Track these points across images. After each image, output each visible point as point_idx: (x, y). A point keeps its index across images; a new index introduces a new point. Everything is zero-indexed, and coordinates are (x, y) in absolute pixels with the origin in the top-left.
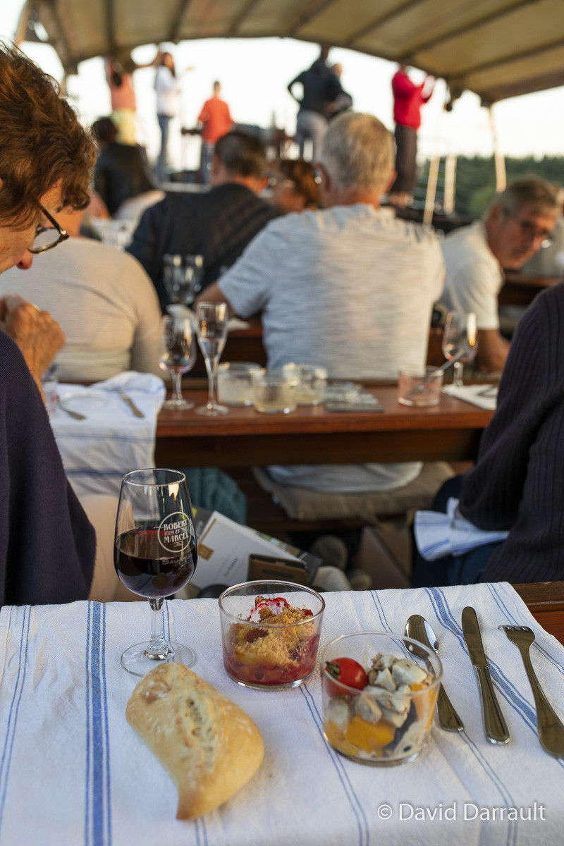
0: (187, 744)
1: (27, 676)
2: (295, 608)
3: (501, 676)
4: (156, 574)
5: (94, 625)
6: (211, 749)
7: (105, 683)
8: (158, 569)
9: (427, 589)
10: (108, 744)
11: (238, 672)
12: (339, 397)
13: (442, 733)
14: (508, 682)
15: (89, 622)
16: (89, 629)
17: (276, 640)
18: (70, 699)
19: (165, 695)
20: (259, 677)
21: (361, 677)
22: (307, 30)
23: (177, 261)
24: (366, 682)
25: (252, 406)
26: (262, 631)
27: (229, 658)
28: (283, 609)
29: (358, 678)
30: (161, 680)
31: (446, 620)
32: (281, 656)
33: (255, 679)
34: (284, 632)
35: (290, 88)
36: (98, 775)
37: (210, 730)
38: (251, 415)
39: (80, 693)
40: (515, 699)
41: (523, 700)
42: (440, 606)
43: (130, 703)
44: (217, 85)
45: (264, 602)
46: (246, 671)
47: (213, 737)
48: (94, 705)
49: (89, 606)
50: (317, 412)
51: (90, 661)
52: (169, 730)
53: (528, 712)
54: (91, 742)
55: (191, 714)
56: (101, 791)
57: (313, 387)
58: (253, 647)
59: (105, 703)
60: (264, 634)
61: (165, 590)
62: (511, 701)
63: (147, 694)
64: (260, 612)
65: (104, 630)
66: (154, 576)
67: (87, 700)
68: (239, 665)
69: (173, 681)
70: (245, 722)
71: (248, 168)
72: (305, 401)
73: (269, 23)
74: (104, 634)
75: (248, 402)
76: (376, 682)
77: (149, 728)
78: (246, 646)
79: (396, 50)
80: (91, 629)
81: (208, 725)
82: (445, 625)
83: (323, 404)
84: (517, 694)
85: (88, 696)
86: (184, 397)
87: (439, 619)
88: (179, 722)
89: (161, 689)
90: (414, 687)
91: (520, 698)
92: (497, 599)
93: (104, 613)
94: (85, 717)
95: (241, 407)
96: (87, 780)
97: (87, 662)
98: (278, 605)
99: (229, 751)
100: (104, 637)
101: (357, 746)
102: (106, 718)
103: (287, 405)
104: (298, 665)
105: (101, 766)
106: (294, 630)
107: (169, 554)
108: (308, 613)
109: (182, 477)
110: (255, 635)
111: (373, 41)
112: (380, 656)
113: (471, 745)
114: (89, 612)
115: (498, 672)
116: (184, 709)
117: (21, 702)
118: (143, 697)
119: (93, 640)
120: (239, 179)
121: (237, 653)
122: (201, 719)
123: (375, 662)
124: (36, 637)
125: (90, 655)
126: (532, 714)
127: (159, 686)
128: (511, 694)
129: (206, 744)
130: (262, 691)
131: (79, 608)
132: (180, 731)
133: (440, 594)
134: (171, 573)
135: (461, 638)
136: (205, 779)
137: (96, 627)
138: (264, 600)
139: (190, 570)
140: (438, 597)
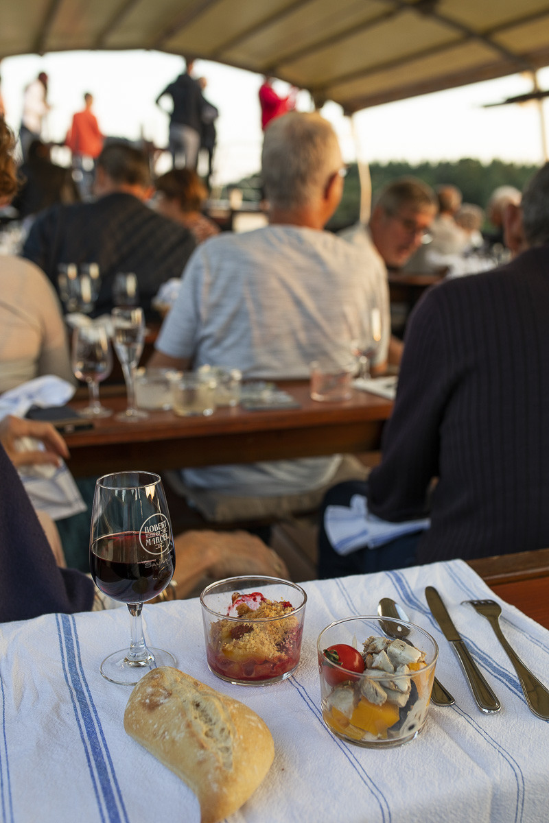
0: (202, 747)
1: (6, 697)
2: (273, 602)
3: (475, 649)
4: (136, 578)
5: (66, 638)
6: (227, 749)
7: (90, 696)
8: (137, 573)
9: (388, 573)
10: (109, 757)
11: (226, 670)
12: (254, 396)
13: (437, 708)
14: (484, 653)
15: (60, 635)
16: (61, 642)
17: (262, 634)
18: (59, 716)
19: (167, 700)
20: (249, 673)
21: (359, 661)
22: (175, 43)
23: (72, 271)
24: (364, 666)
25: (171, 411)
26: (247, 627)
27: (216, 657)
28: (261, 604)
29: (356, 663)
30: (159, 685)
31: (410, 601)
32: (270, 650)
33: (244, 675)
34: (268, 626)
35: (157, 101)
36: (107, 791)
37: (223, 730)
38: (170, 419)
39: (67, 708)
40: (495, 669)
41: (502, 670)
42: (403, 588)
43: (128, 712)
44: (88, 97)
45: (239, 599)
46: (236, 668)
47: (227, 737)
48: (85, 719)
49: (57, 619)
50: (234, 413)
51: (69, 675)
52: (180, 735)
53: (511, 680)
54: (92, 758)
55: (200, 717)
56: (115, 806)
57: (229, 389)
58: (241, 643)
59: (96, 716)
60: (250, 630)
61: (145, 595)
62: (491, 671)
63: (148, 701)
64: (237, 609)
65: (77, 642)
66: (134, 581)
67: (77, 715)
68: (226, 663)
69: (171, 685)
70: (253, 718)
71: (133, 178)
72: (222, 402)
73: (134, 36)
74: (78, 646)
75: (166, 406)
76: (374, 665)
77: (155, 736)
78: (233, 643)
79: (260, 63)
80: (64, 642)
81: (220, 725)
82: (410, 605)
83: (241, 405)
84: (495, 664)
85: (76, 711)
86: (103, 405)
87: (403, 601)
88: (189, 726)
89: (161, 694)
90: (411, 666)
91: (499, 668)
92: (453, 576)
93: (74, 624)
94: (79, 732)
95: (159, 411)
96: (98, 797)
97: (66, 676)
98: (255, 600)
99: (246, 749)
100: (78, 649)
101: (363, 730)
102: (101, 731)
103: (206, 407)
104: (286, 658)
105: (108, 781)
106: (278, 623)
107: (151, 557)
108: (286, 605)
109: (157, 479)
110: (239, 632)
111: (237, 55)
112: (372, 640)
113: (466, 716)
114: (58, 625)
115: (472, 645)
116: (193, 713)
117: (6, 725)
118: (144, 704)
119: (68, 653)
120: (125, 188)
121: (224, 650)
122: (211, 720)
123: (367, 646)
124: (7, 656)
125: (67, 668)
126: (514, 681)
127: (158, 691)
128: (490, 665)
129: (223, 745)
130: (251, 687)
131: (47, 623)
132: (193, 735)
133: (401, 576)
134: (152, 576)
135: (430, 616)
136: (226, 780)
137: (69, 640)
138: (240, 596)
139: (170, 573)
140: (399, 580)
